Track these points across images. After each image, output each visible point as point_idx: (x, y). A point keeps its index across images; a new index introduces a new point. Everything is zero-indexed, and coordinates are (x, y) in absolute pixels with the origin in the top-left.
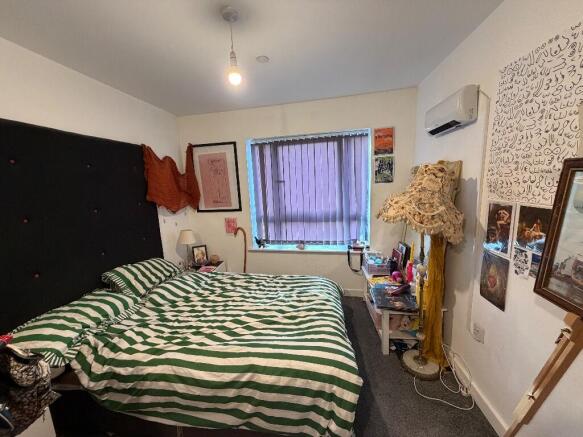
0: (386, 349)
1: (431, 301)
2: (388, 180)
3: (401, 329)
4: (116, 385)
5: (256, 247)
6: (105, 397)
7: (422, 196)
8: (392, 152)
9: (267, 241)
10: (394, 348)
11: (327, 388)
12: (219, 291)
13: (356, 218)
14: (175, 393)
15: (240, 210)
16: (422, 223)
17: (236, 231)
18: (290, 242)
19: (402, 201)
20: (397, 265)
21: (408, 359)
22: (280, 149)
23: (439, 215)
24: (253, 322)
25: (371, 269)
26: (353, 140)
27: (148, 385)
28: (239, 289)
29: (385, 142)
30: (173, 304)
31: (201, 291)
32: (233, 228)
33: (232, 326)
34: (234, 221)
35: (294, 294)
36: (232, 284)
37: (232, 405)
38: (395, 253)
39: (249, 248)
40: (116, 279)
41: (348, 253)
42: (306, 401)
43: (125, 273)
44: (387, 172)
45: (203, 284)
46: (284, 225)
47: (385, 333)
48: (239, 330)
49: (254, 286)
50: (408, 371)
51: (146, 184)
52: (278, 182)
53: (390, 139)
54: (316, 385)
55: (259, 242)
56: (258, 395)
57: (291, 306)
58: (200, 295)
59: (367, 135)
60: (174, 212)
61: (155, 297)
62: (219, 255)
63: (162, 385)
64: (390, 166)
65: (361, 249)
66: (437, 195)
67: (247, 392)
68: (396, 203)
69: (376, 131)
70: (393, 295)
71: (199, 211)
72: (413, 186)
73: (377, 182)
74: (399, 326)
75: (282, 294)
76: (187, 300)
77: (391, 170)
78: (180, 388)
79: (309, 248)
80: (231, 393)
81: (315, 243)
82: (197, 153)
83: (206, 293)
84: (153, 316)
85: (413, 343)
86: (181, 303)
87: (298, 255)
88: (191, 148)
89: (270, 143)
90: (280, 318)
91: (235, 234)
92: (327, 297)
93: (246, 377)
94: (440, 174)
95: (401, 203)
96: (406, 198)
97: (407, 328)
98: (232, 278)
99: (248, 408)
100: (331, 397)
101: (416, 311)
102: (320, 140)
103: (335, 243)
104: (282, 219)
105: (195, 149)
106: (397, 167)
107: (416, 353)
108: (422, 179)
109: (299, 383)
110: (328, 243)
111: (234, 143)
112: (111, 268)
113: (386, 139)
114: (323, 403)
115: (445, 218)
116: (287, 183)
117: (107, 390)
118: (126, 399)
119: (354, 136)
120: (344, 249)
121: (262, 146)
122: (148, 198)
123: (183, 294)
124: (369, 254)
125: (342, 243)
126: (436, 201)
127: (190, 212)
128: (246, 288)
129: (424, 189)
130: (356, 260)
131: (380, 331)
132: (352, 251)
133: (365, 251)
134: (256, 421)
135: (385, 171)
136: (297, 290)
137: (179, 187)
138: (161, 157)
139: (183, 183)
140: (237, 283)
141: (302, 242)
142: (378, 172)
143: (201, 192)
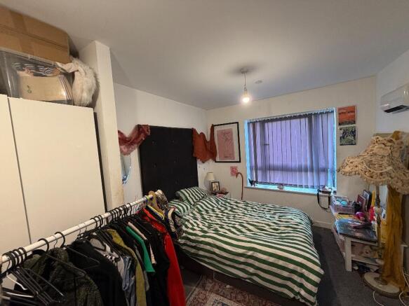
0: (349, 267)
1: (390, 236)
2: (352, 143)
3: (363, 255)
4: (189, 243)
5: (249, 185)
6: (184, 248)
7: (373, 159)
8: (354, 122)
9: (257, 182)
10: (356, 268)
11: (299, 269)
12: (229, 209)
13: (325, 170)
14: (214, 253)
15: (240, 162)
16: (372, 177)
17: (237, 174)
18: (273, 184)
19: (356, 161)
20: (361, 208)
21: (369, 278)
22: (266, 124)
23: (387, 173)
24: (251, 227)
25: (337, 208)
26: (320, 116)
27: (202, 246)
28: (241, 209)
29: (348, 117)
30: (207, 211)
31: (219, 207)
32: (235, 173)
33: (240, 227)
34: (236, 168)
35: (276, 217)
36: (237, 206)
37: (242, 266)
38: (359, 198)
39: (245, 185)
40: (181, 195)
41: (318, 195)
42: (286, 274)
43: (185, 193)
44: (351, 138)
45: (220, 203)
46: (268, 172)
47: (348, 255)
48: (244, 230)
49: (250, 209)
50: (368, 285)
51: (193, 147)
52: (264, 145)
53: (352, 114)
54: (291, 266)
55: (252, 182)
56: (257, 264)
57: (274, 223)
58: (219, 209)
59: (333, 112)
60: (203, 162)
61: (198, 206)
62: (226, 188)
63: (208, 247)
64: (354, 133)
65: (330, 193)
66: (386, 158)
67: (251, 261)
68: (351, 163)
69: (340, 109)
70: (355, 228)
71: (216, 162)
72: (366, 151)
73: (341, 145)
74: (362, 253)
75: (268, 215)
76: (213, 210)
77: (355, 135)
78: (217, 251)
79: (286, 189)
80: (242, 259)
81: (291, 185)
82: (216, 129)
83: (223, 209)
84: (198, 216)
85: (376, 268)
86: (210, 212)
87: (278, 193)
88: (213, 127)
89: (260, 121)
90: (267, 228)
91: (237, 176)
92: (299, 221)
93: (250, 253)
94: (390, 144)
95: (355, 163)
96: (360, 160)
97: (369, 255)
98: (236, 202)
99: (251, 270)
100: (302, 275)
101: (375, 242)
102: (295, 117)
103: (307, 187)
104: (267, 168)
105: (215, 127)
106: (359, 134)
107: (377, 275)
108: (373, 147)
109: (281, 263)
110: (301, 186)
111: (237, 123)
112: (179, 190)
113: (349, 114)
114: (295, 277)
115: (393, 175)
116: (271, 146)
117: (185, 244)
118: (193, 251)
119: (321, 113)
120: (315, 191)
121: (254, 124)
122: (194, 155)
123: (211, 207)
124: (336, 197)
125: (313, 187)
126: (385, 162)
127: (211, 162)
128: (245, 209)
129: (375, 154)
130: (324, 200)
131: (344, 254)
132: (320, 193)
133: (332, 194)
134: (255, 278)
135: (348, 137)
136: (279, 214)
137: (206, 149)
138: (199, 133)
139: (209, 147)
140: (239, 205)
141: (282, 184)
142: (342, 138)
143: (218, 151)
